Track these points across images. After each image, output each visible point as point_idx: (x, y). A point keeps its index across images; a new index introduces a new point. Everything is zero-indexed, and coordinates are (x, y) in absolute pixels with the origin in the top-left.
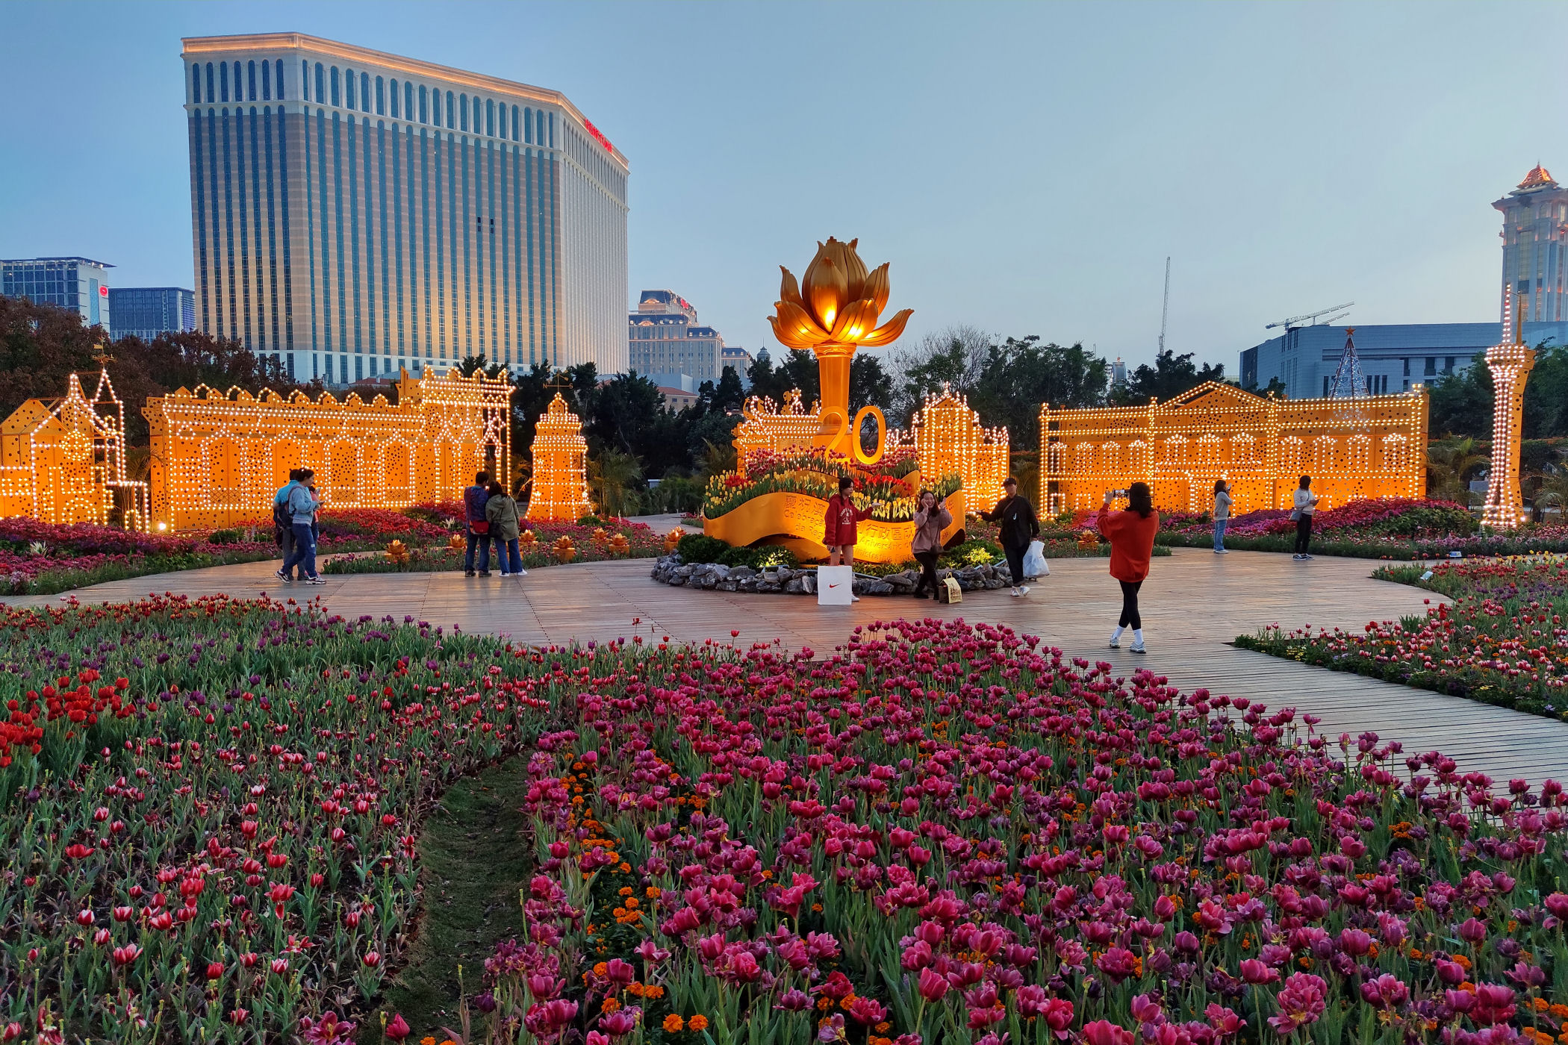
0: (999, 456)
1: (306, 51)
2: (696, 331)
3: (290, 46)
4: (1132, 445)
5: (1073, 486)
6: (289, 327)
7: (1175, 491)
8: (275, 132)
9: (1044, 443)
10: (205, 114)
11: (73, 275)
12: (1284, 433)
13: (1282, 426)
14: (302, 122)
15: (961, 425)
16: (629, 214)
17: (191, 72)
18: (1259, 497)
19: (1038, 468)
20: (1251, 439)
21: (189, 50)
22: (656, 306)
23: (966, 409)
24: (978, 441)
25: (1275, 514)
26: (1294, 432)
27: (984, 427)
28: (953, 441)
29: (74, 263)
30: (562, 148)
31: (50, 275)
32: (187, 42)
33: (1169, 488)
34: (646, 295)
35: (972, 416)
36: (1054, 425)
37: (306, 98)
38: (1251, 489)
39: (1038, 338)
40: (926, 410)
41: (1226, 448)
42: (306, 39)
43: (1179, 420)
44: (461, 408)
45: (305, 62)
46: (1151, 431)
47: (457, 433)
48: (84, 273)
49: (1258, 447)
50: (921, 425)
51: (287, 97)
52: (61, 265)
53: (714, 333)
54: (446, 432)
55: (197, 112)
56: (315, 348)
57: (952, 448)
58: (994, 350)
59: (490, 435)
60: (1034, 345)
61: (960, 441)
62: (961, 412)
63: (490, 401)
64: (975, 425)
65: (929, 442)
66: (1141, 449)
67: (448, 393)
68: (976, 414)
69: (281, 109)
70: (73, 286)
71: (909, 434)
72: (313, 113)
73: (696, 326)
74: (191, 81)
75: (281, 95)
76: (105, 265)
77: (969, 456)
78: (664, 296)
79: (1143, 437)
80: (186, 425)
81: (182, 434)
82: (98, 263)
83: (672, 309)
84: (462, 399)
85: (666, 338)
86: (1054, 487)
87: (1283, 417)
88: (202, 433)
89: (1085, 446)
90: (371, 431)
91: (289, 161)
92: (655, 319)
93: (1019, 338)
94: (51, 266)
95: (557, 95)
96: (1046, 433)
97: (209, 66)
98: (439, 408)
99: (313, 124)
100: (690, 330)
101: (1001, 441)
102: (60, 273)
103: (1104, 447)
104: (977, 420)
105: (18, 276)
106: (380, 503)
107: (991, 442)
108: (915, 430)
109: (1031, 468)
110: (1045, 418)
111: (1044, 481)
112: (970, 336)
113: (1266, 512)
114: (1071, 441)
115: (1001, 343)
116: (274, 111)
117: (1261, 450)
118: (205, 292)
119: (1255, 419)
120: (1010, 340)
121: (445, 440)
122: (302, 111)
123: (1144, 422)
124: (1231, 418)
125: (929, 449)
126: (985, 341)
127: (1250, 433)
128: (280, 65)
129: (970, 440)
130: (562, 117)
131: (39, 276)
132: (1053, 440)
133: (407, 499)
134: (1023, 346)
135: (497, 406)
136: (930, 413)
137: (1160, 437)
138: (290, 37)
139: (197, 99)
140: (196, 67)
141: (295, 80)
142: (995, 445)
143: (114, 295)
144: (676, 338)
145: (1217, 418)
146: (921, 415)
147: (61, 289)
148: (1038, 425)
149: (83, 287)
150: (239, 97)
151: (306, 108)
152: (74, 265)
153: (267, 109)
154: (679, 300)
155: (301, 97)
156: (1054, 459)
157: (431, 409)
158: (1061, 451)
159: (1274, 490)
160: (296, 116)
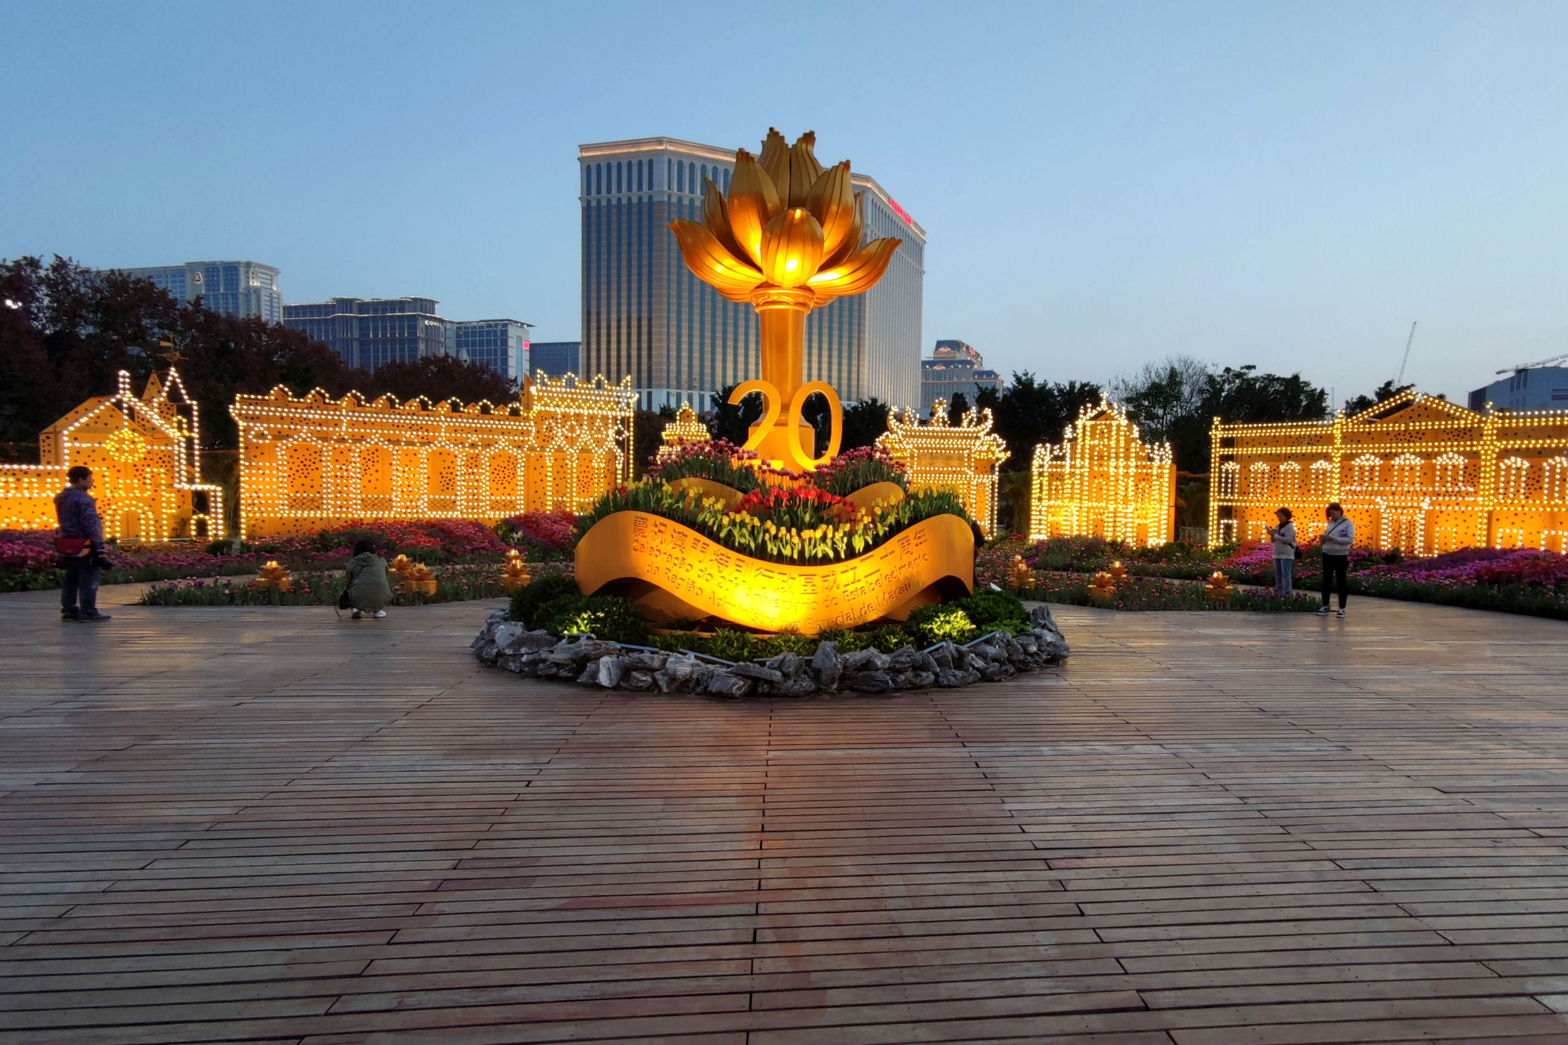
0: (1160, 476)
1: (670, 151)
2: (981, 374)
3: (659, 148)
4: (1314, 466)
5: (1248, 512)
6: (650, 371)
7: (1366, 521)
8: (645, 216)
9: (1214, 462)
10: (594, 204)
11: (504, 333)
12: (1504, 454)
13: (1502, 444)
14: (666, 207)
15: (1118, 441)
16: (925, 276)
17: (585, 172)
18: (1470, 532)
19: (1208, 490)
20: (1461, 461)
21: (584, 154)
22: (948, 353)
23: (1124, 422)
24: (1138, 458)
25: (1489, 553)
26: (1518, 452)
27: (1144, 443)
28: (1109, 458)
29: (505, 324)
30: (870, 222)
31: (489, 333)
32: (583, 148)
33: (1359, 517)
34: (940, 344)
35: (1130, 430)
36: (1227, 442)
37: (669, 188)
38: (1460, 521)
39: (1254, 367)
40: (1079, 423)
41: (1428, 472)
42: (671, 142)
43: (1371, 437)
44: (578, 416)
45: (670, 160)
46: (1338, 450)
47: (572, 441)
48: (512, 332)
49: (1470, 470)
50: (1073, 440)
51: (655, 188)
52: (496, 326)
53: (996, 376)
54: (559, 440)
55: (589, 202)
56: (668, 387)
57: (1108, 466)
58: (1211, 379)
59: (612, 445)
60: (1252, 374)
61: (1117, 458)
62: (1119, 426)
63: (612, 409)
64: (1134, 440)
65: (1083, 458)
66: (1325, 472)
67: (563, 400)
68: (1136, 428)
69: (650, 197)
70: (505, 342)
71: (1061, 449)
72: (674, 200)
73: (981, 369)
74: (585, 176)
75: (650, 187)
76: (528, 326)
77: (1126, 475)
78: (955, 345)
79: (1327, 457)
80: (259, 427)
81: (255, 437)
82: (523, 324)
83: (961, 356)
84: (579, 407)
85: (955, 380)
86: (1226, 512)
87: (1504, 434)
88: (279, 436)
89: (1260, 466)
90: (474, 438)
91: (654, 239)
92: (947, 364)
93: (1236, 368)
94: (489, 326)
95: (867, 179)
96: (1217, 451)
97: (599, 166)
98: (553, 417)
99: (674, 209)
100: (976, 373)
101: (1164, 457)
102: (495, 331)
103: (1282, 468)
104: (1136, 435)
105: (466, 334)
106: (484, 513)
107: (1151, 459)
108: (1067, 445)
109: (1199, 490)
110: (1217, 433)
111: (1214, 505)
112: (1188, 364)
113: (1477, 550)
114: (1246, 461)
115: (1218, 371)
116: (645, 200)
117: (1472, 474)
118: (589, 343)
119: (1467, 436)
120: (1228, 370)
121: (560, 449)
122: (666, 199)
123: (1329, 440)
124: (1437, 435)
125: (1082, 467)
126: (1203, 370)
127: (1459, 453)
128: (651, 162)
129: (1127, 458)
130: (870, 197)
131: (481, 334)
132: (1225, 459)
133: (514, 508)
134: (1239, 375)
135: (619, 414)
136: (1084, 427)
137: (1348, 458)
138: (659, 141)
139: (589, 192)
140: (589, 168)
141: (661, 174)
142: (1157, 463)
143: (533, 347)
144: (963, 380)
145: (1420, 436)
146: (1075, 428)
147: (495, 345)
148: (1208, 441)
149: (511, 342)
150: (619, 190)
151: (669, 196)
152: (505, 325)
153: (640, 198)
154: (967, 348)
155: (666, 188)
156: (1227, 483)
157: (542, 417)
158: (1234, 472)
159: (1489, 524)
160: (661, 203)
